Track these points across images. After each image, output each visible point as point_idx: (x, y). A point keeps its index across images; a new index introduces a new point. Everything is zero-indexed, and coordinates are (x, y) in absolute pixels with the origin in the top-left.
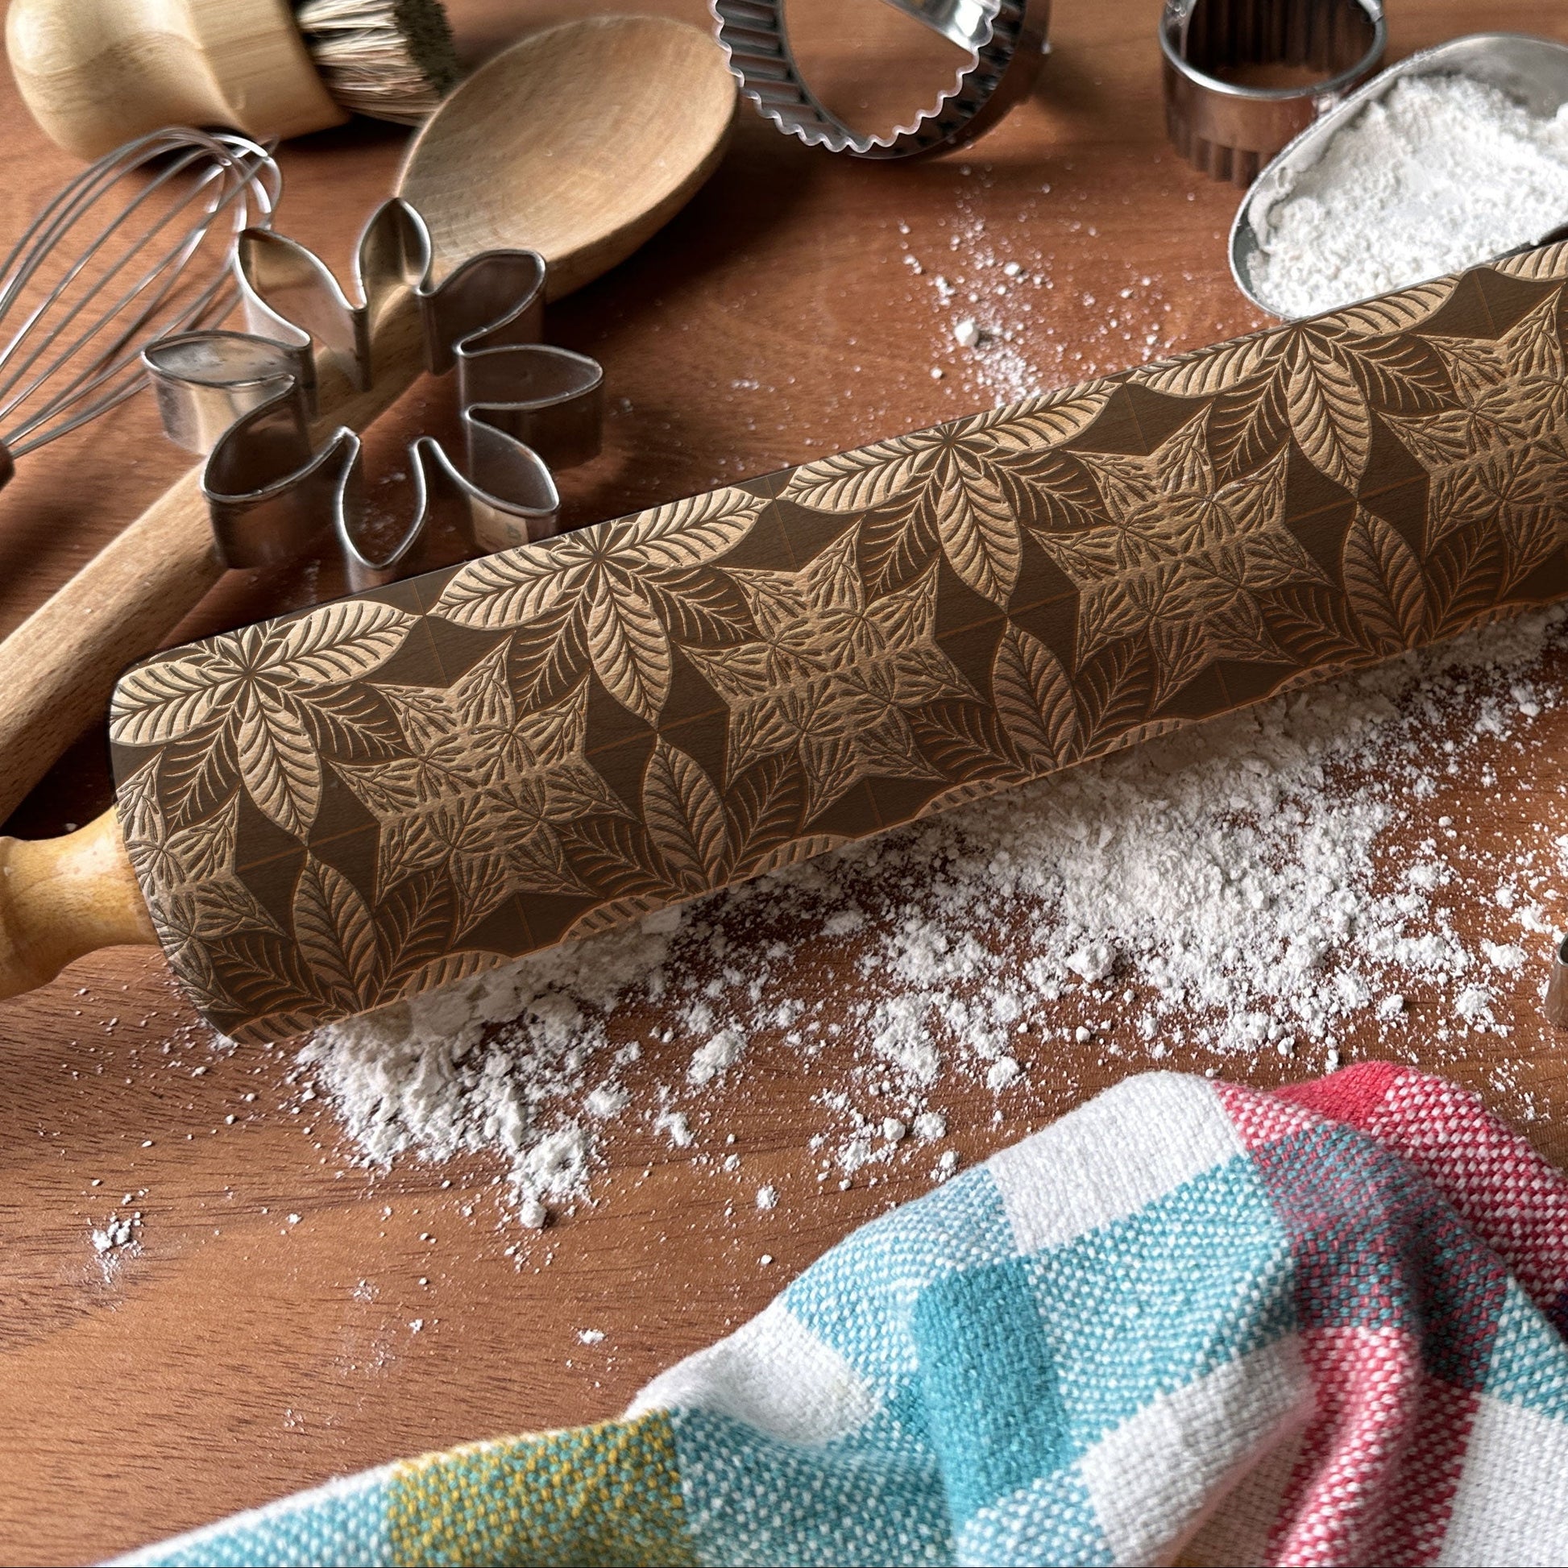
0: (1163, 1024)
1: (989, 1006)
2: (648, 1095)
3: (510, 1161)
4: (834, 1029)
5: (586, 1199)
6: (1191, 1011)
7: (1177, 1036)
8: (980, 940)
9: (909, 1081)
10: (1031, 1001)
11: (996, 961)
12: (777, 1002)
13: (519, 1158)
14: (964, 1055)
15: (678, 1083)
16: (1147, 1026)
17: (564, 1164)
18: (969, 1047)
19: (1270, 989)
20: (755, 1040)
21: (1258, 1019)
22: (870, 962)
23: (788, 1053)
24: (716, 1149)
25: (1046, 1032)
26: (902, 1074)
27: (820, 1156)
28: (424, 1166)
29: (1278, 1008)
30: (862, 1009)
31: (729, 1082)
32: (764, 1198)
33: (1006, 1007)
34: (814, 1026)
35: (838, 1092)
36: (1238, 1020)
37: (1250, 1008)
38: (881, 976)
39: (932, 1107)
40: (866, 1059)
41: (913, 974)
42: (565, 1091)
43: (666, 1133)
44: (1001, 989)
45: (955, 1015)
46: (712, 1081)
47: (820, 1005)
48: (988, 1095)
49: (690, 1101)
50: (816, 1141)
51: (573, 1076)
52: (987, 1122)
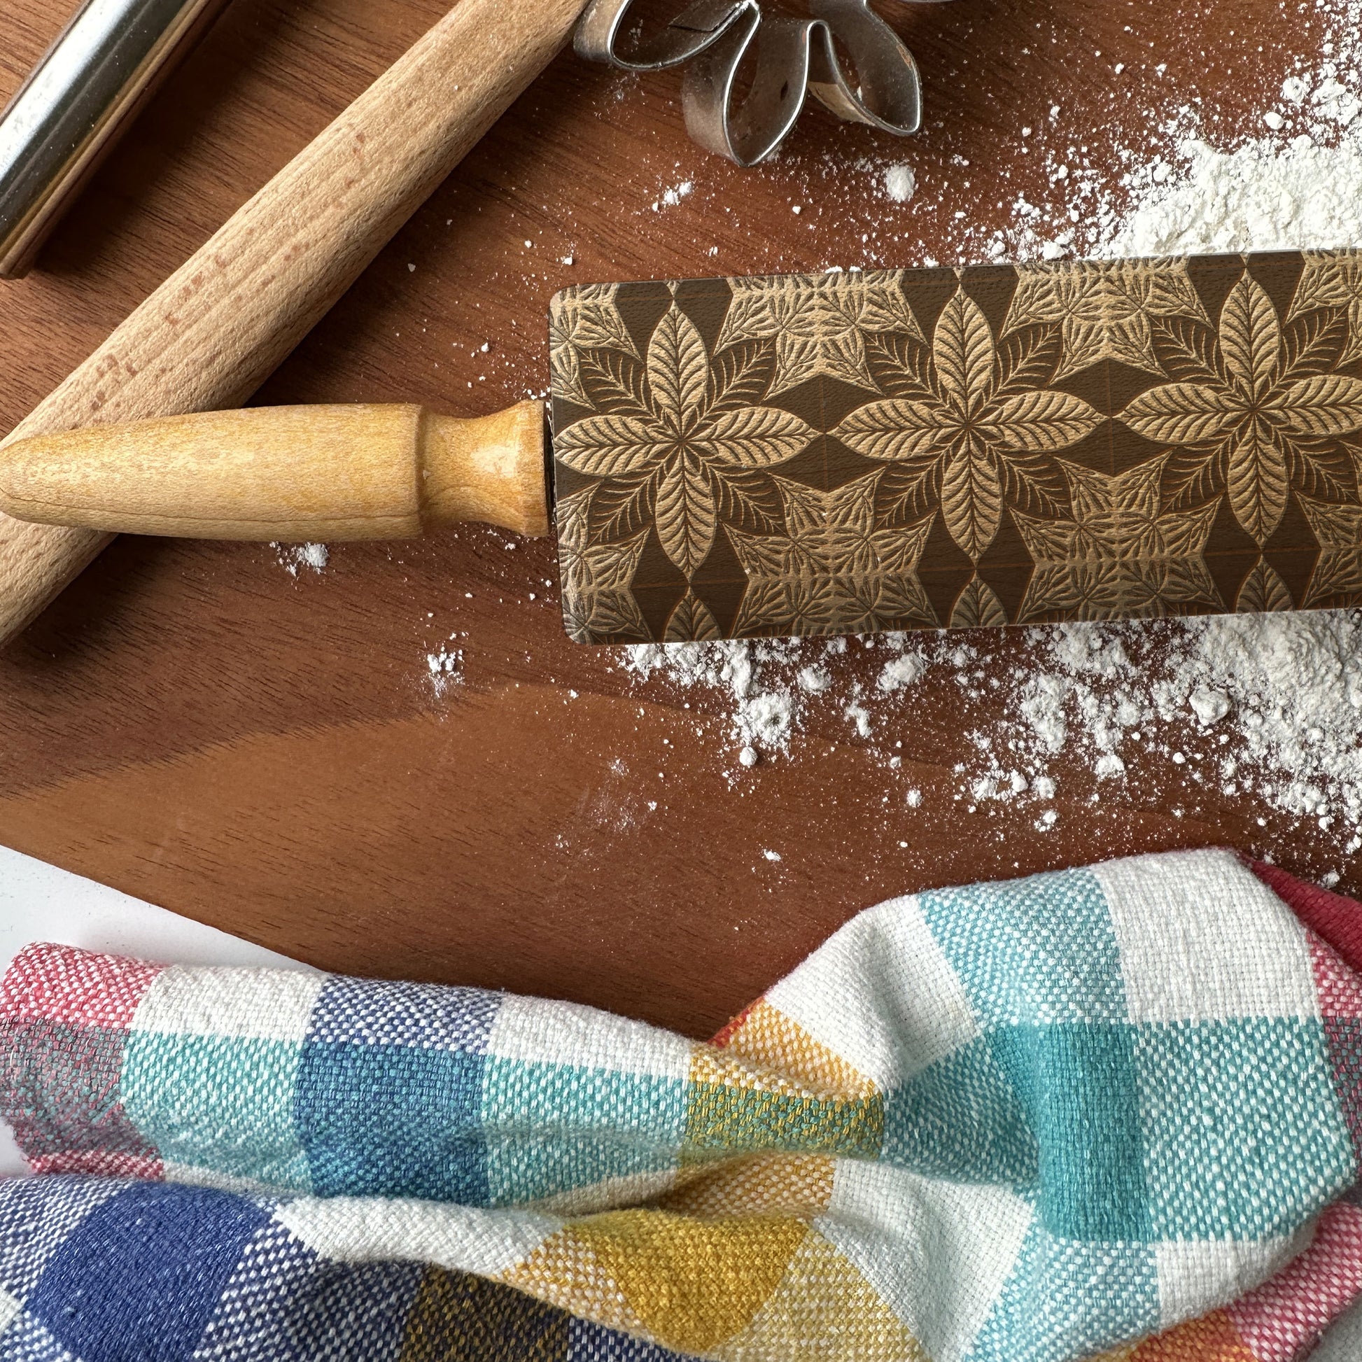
0: (1242, 769)
1: (1115, 707)
2: (846, 687)
3: (736, 703)
4: (995, 683)
5: (786, 753)
6: (1266, 767)
7: (1248, 784)
8: (1126, 647)
9: (1039, 747)
10: (1149, 714)
11: (1133, 672)
12: (957, 643)
13: (743, 704)
14: (1085, 741)
15: (870, 686)
16: (1229, 767)
17: (775, 720)
18: (1091, 736)
19: (1333, 771)
20: (934, 669)
21: (1314, 794)
22: (1037, 635)
23: (955, 688)
24: (887, 748)
25: (1152, 745)
26: (1035, 738)
27: (960, 780)
28: (672, 684)
29: (1332, 790)
30: (1019, 674)
31: (908, 696)
32: (913, 798)
33: (1128, 713)
34: (980, 674)
35: (985, 735)
36: (1298, 788)
37: (1312, 780)
38: (1041, 651)
39: (1050, 774)
40: (1012, 716)
41: (1066, 659)
42: (785, 661)
43: (853, 722)
44: (1129, 696)
45: (1088, 704)
46: (895, 693)
47: (989, 658)
48: (1093, 778)
49: (875, 703)
50: (959, 768)
51: (793, 650)
52: (1086, 799)
